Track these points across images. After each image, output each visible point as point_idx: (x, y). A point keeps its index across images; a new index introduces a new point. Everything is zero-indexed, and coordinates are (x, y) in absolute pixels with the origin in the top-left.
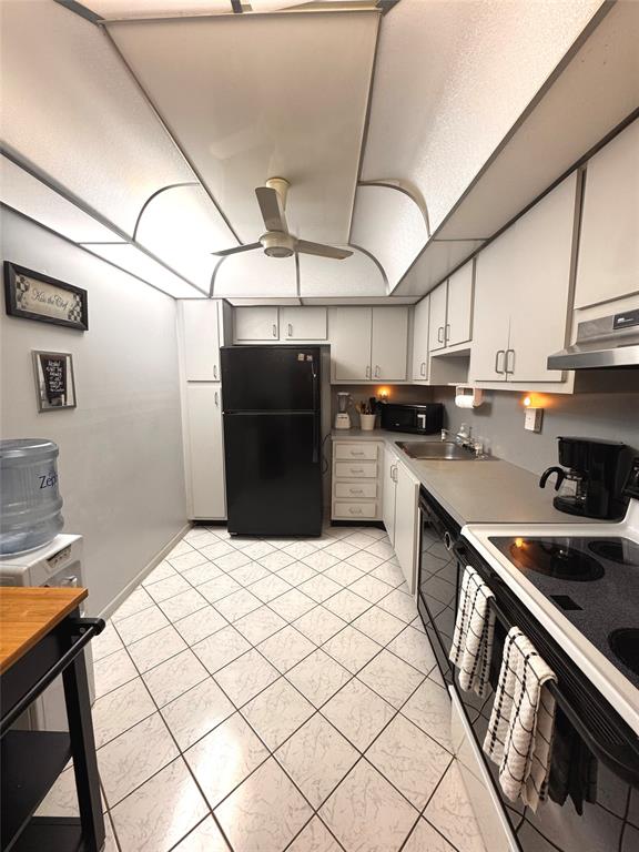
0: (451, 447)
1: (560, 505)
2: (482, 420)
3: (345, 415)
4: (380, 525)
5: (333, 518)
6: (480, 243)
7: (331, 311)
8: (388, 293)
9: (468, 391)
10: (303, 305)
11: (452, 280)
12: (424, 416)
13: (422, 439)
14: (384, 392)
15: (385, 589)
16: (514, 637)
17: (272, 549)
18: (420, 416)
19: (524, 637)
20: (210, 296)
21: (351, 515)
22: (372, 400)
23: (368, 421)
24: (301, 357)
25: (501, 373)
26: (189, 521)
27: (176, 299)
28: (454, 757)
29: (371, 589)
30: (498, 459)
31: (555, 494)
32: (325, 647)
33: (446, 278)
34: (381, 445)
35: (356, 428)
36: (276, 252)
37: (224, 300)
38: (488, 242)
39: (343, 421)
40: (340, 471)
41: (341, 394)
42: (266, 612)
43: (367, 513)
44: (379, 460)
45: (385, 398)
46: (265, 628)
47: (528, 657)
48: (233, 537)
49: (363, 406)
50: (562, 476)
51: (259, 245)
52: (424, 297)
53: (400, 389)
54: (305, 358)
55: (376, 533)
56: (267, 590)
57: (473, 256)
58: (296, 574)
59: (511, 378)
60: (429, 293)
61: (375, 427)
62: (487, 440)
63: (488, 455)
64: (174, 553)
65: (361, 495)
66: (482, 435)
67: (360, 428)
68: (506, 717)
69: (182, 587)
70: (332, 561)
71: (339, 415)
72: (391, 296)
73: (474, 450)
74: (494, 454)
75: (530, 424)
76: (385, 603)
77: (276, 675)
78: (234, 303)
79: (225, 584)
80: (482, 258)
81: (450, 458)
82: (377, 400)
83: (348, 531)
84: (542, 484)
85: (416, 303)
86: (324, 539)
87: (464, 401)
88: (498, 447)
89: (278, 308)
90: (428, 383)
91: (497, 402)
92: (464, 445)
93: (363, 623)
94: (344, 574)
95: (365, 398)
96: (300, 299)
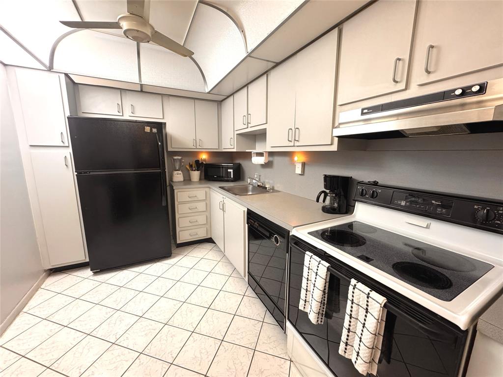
0: (250, 187)
1: (325, 210)
2: (268, 170)
3: (180, 172)
4: (210, 241)
5: (178, 242)
6: (271, 65)
7: (165, 99)
8: (207, 91)
9: (260, 154)
10: (143, 91)
11: (251, 87)
12: (231, 171)
13: (231, 184)
14: (204, 157)
15: (223, 279)
16: (355, 285)
17: (134, 274)
18: (229, 170)
19: (360, 283)
20: (50, 69)
21: (191, 238)
22: (197, 162)
23: (196, 175)
24: (148, 129)
25: (291, 141)
26: (45, 271)
27: (5, 65)
28: (291, 361)
29: (215, 281)
30: (279, 192)
31: (323, 205)
32: (197, 330)
33: (247, 85)
34: (207, 190)
35: (188, 180)
36: (135, 34)
37: (66, 75)
38: (277, 64)
39: (178, 176)
40: (181, 210)
41: (176, 158)
42: (144, 322)
43: (202, 234)
44: (207, 200)
45: (205, 160)
46: (146, 335)
47: (369, 294)
48: (96, 273)
49: (191, 166)
50: (326, 195)
51: (116, 25)
52: (228, 97)
53: (214, 154)
54: (151, 130)
55: (208, 246)
56: (140, 305)
57: (266, 73)
58: (160, 286)
59: (297, 144)
60: (233, 94)
61: (200, 179)
62: (271, 182)
63: (273, 190)
64: (32, 303)
65: (197, 223)
66: (269, 179)
67: (190, 180)
68: (353, 331)
69: (51, 331)
70: (184, 271)
71: (176, 172)
72: (209, 93)
73: (266, 188)
74: (276, 188)
75: (298, 170)
76: (228, 287)
77: (166, 366)
78: (77, 80)
79: (99, 313)
80: (273, 75)
81: (251, 193)
82: (200, 162)
83: (189, 249)
84: (318, 201)
85: (222, 101)
86: (174, 257)
87: (257, 160)
88: (278, 185)
89: (122, 90)
90: (235, 150)
91: (277, 160)
92: (258, 186)
93: (218, 304)
94: (195, 277)
95: (192, 160)
96: (142, 85)
